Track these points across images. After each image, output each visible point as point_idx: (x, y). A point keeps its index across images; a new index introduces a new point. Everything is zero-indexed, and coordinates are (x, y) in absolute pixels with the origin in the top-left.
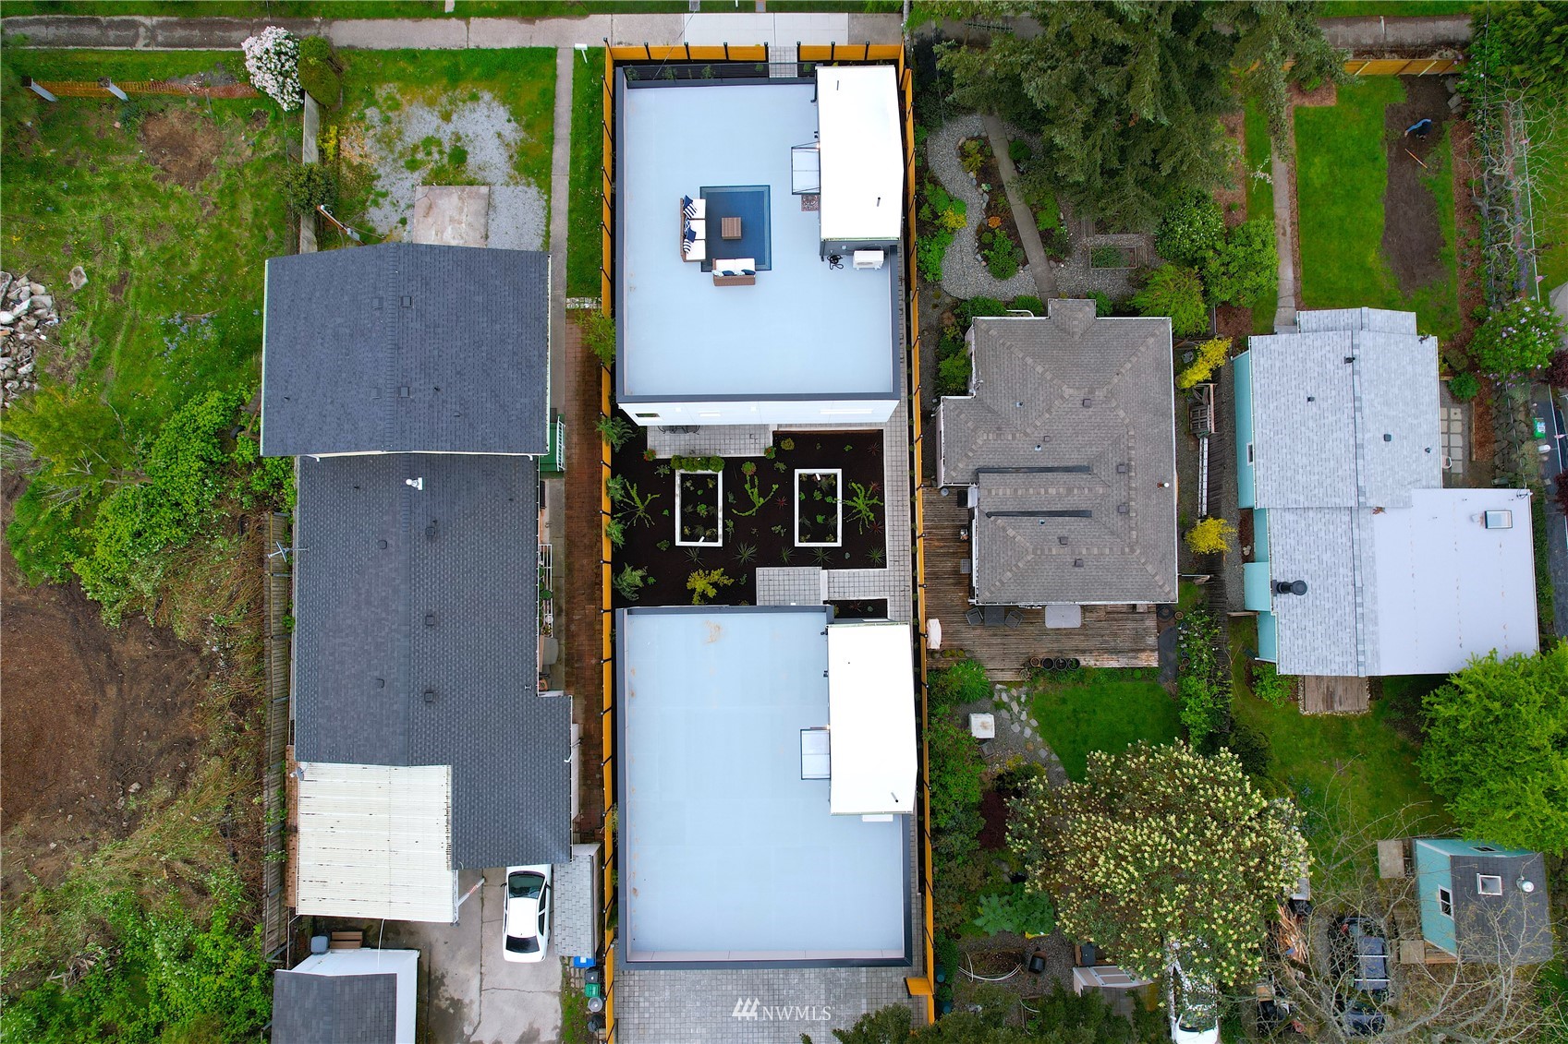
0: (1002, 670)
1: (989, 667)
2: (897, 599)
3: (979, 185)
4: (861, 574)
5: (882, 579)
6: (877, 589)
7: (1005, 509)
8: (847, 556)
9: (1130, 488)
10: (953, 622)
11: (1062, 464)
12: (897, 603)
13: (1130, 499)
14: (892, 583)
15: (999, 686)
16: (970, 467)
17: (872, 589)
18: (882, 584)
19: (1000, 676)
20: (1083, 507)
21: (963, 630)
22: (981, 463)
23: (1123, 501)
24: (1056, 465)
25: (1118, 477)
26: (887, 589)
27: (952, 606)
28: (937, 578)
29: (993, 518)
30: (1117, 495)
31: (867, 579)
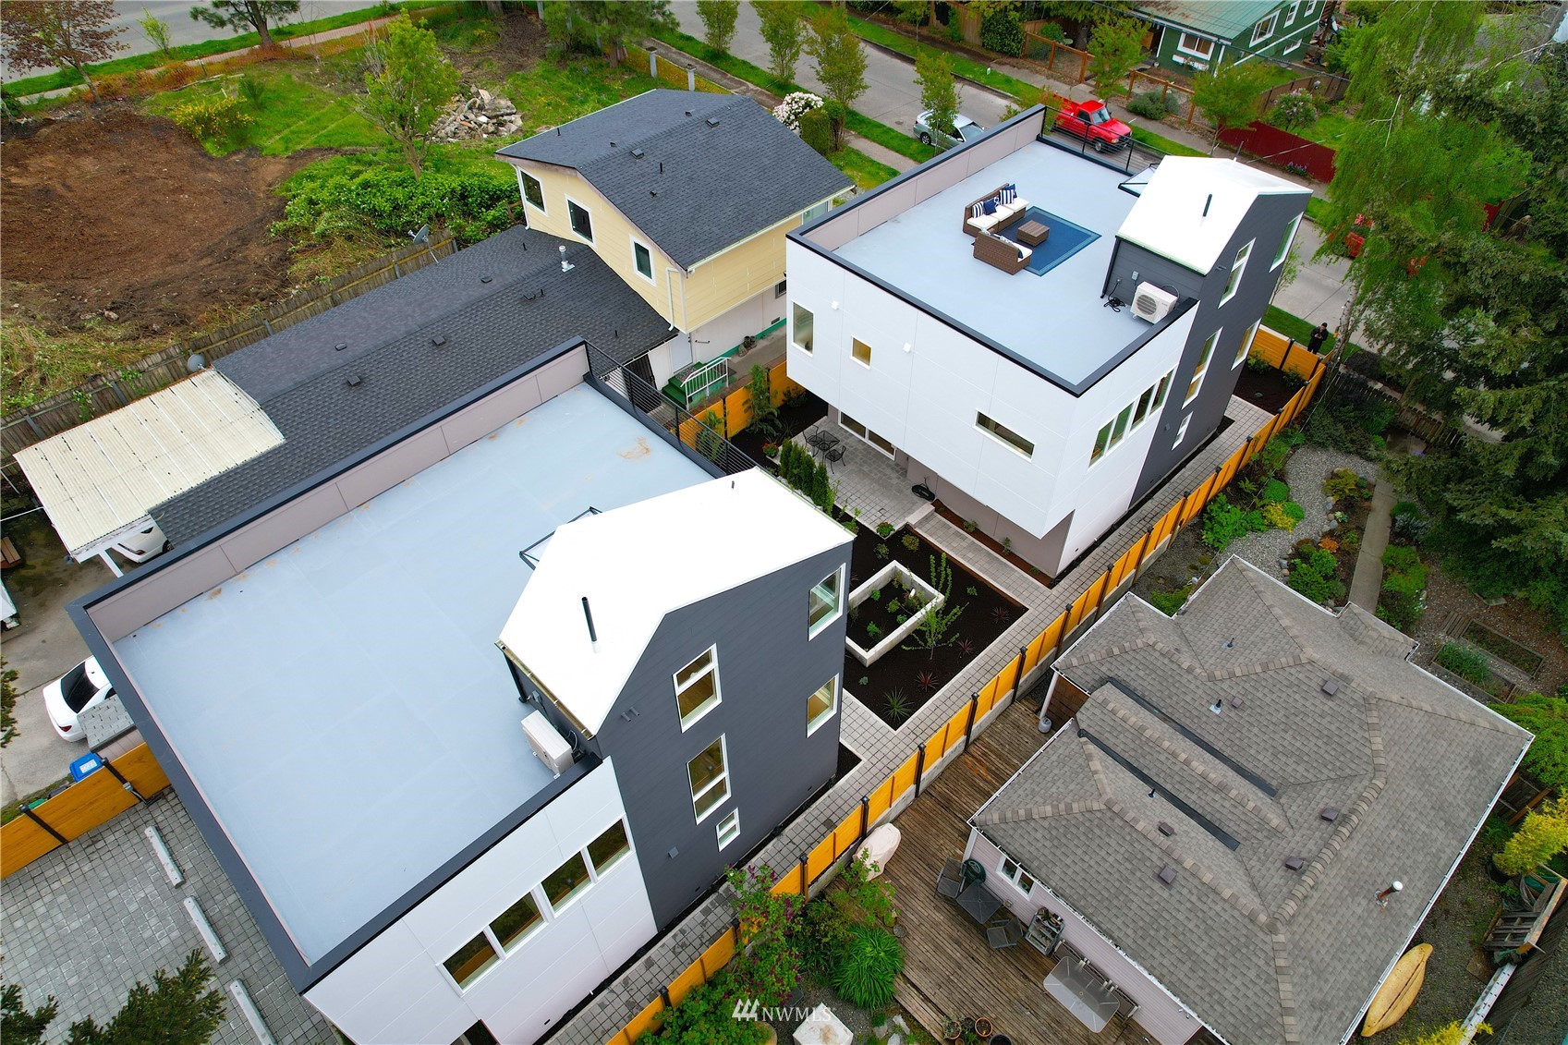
0: (926, 999)
1: (912, 976)
2: (874, 771)
3: (1333, 511)
4: (860, 711)
5: (878, 736)
6: (862, 740)
7: (1110, 741)
8: (864, 680)
9: (1327, 845)
10: (916, 874)
11: (1237, 759)
12: (869, 776)
13: (1318, 858)
14: (885, 750)
15: (899, 1020)
16: (1104, 669)
17: (856, 735)
18: (873, 741)
19: (913, 1004)
20: (1230, 827)
21: (921, 896)
22: (1121, 673)
23: (1304, 855)
24: (1227, 752)
25: (1316, 824)
26: (873, 750)
27: (934, 855)
28: (947, 808)
29: (1085, 739)
30: (1300, 842)
31: (860, 721)
